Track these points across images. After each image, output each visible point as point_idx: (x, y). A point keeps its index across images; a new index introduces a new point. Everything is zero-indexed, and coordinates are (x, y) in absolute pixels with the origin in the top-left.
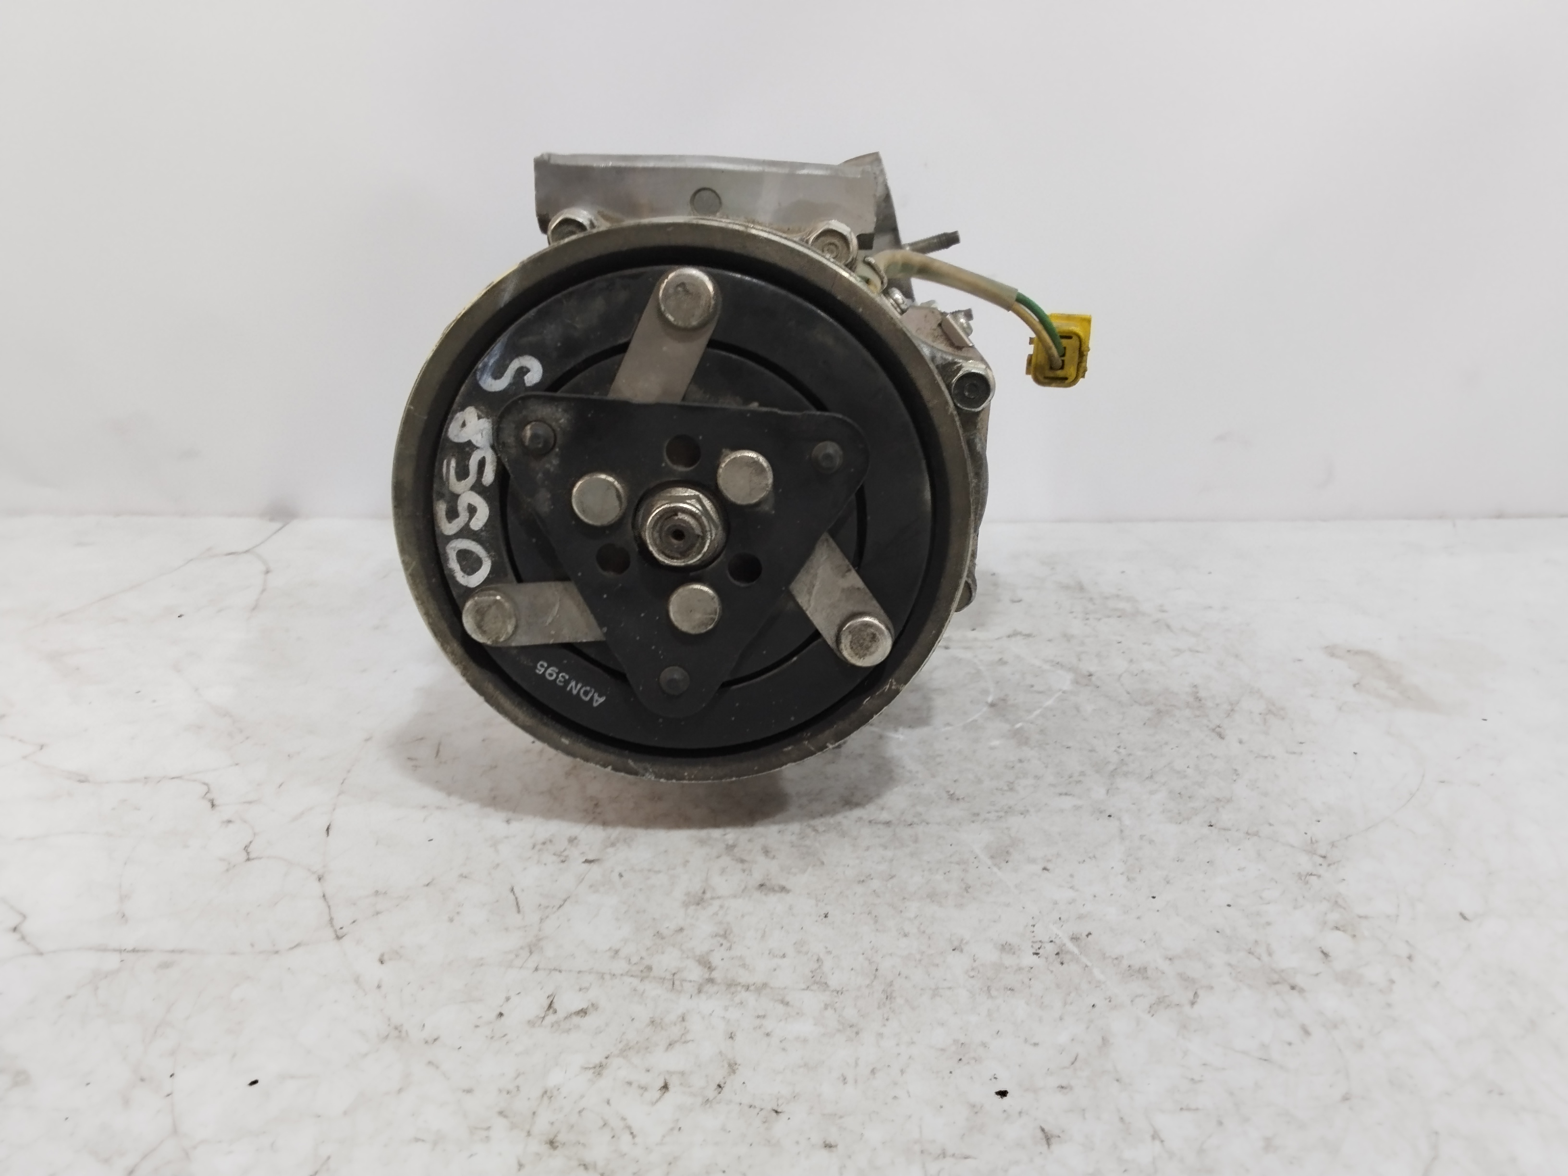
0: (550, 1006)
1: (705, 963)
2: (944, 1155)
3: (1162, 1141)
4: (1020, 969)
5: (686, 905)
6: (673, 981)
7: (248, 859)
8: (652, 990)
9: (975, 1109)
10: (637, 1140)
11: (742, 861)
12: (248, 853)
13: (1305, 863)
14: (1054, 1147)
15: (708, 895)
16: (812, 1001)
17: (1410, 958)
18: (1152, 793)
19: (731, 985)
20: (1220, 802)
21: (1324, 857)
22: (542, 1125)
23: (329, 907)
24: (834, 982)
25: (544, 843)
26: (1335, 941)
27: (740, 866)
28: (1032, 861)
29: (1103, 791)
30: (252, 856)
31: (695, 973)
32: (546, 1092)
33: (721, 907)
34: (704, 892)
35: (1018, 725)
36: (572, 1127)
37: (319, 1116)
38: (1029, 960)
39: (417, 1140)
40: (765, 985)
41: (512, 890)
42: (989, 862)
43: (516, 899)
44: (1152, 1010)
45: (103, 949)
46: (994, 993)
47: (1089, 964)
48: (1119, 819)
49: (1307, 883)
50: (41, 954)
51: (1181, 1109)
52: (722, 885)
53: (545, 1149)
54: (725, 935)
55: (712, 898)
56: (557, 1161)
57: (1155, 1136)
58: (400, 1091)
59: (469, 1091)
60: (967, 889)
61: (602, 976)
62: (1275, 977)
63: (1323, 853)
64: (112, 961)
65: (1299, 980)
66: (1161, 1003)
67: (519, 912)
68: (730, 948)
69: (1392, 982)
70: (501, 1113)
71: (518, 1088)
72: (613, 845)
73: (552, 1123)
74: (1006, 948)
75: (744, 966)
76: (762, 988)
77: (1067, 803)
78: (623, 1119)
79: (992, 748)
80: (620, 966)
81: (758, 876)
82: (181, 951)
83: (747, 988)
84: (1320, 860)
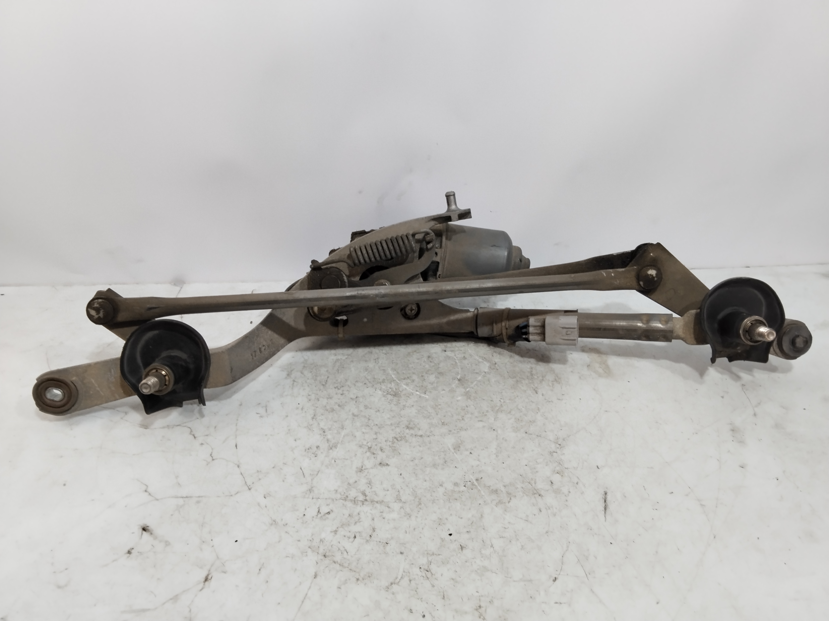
0: (319, 511)
1: (365, 495)
2: (433, 554)
3: (493, 548)
4: (459, 492)
5: (357, 472)
6: (355, 501)
7: (213, 460)
8: (349, 504)
9: (443, 540)
10: (348, 554)
11: (374, 454)
12: (212, 457)
13: (553, 447)
14: (464, 550)
15: (363, 468)
16: (396, 506)
17: (577, 483)
18: (509, 419)
19: (372, 501)
20: (532, 422)
21: (560, 445)
22: (321, 551)
23: (244, 478)
24: (403, 499)
25: (309, 449)
26: (556, 478)
27: (373, 456)
28: (467, 450)
29: (493, 419)
30: (214, 458)
31: (361, 498)
32: (321, 540)
33: (368, 472)
34: (362, 467)
35: (468, 390)
36: (330, 551)
37: (258, 551)
38: (463, 488)
39: (287, 557)
40: (383, 501)
41: (301, 469)
42: (453, 451)
43: (303, 472)
44: (496, 505)
45: (177, 497)
46: (451, 501)
47: (480, 489)
48: (497, 431)
49: (552, 455)
50: (157, 500)
51: (500, 537)
52: (368, 464)
53: (323, 557)
54: (370, 483)
55: (365, 469)
56: (327, 561)
57: (492, 546)
58: (279, 542)
59: (299, 541)
60: (445, 462)
61: (333, 500)
62: (535, 492)
63: (559, 443)
64: (181, 501)
65: (542, 493)
66: (500, 502)
67: (304, 477)
68: (371, 488)
69: (570, 492)
70: (309, 547)
71: (313, 539)
72: (331, 448)
73: (324, 550)
74: (456, 484)
75: (376, 494)
76: (381, 502)
77: (481, 424)
78: (344, 547)
79: (458, 401)
80: (339, 496)
81: (379, 460)
82: (202, 497)
83: (377, 502)
84: (558, 446)
